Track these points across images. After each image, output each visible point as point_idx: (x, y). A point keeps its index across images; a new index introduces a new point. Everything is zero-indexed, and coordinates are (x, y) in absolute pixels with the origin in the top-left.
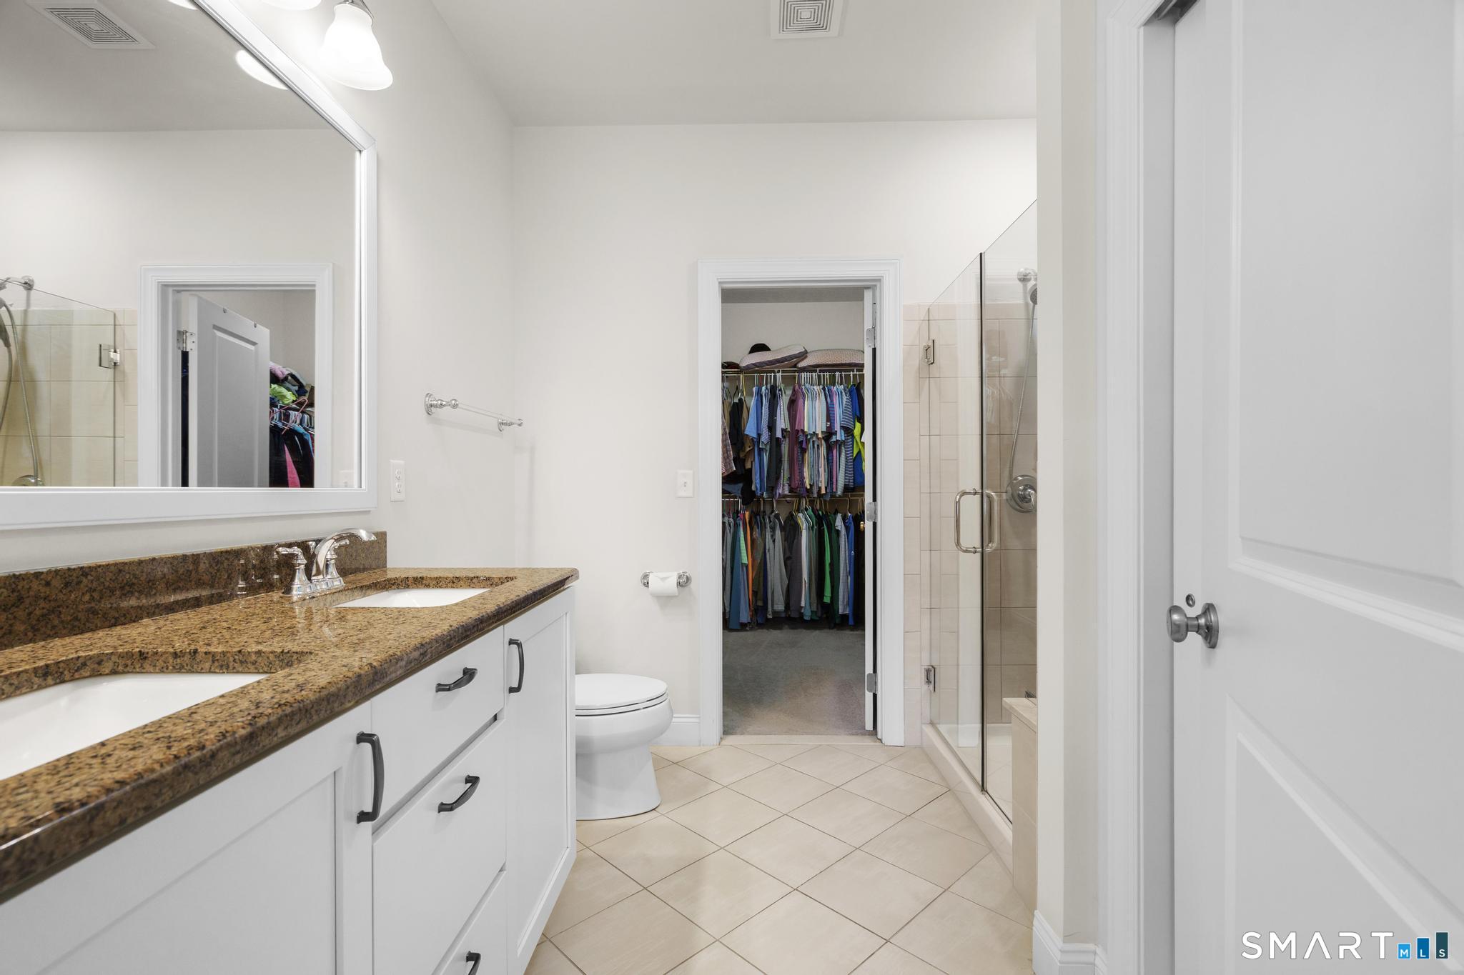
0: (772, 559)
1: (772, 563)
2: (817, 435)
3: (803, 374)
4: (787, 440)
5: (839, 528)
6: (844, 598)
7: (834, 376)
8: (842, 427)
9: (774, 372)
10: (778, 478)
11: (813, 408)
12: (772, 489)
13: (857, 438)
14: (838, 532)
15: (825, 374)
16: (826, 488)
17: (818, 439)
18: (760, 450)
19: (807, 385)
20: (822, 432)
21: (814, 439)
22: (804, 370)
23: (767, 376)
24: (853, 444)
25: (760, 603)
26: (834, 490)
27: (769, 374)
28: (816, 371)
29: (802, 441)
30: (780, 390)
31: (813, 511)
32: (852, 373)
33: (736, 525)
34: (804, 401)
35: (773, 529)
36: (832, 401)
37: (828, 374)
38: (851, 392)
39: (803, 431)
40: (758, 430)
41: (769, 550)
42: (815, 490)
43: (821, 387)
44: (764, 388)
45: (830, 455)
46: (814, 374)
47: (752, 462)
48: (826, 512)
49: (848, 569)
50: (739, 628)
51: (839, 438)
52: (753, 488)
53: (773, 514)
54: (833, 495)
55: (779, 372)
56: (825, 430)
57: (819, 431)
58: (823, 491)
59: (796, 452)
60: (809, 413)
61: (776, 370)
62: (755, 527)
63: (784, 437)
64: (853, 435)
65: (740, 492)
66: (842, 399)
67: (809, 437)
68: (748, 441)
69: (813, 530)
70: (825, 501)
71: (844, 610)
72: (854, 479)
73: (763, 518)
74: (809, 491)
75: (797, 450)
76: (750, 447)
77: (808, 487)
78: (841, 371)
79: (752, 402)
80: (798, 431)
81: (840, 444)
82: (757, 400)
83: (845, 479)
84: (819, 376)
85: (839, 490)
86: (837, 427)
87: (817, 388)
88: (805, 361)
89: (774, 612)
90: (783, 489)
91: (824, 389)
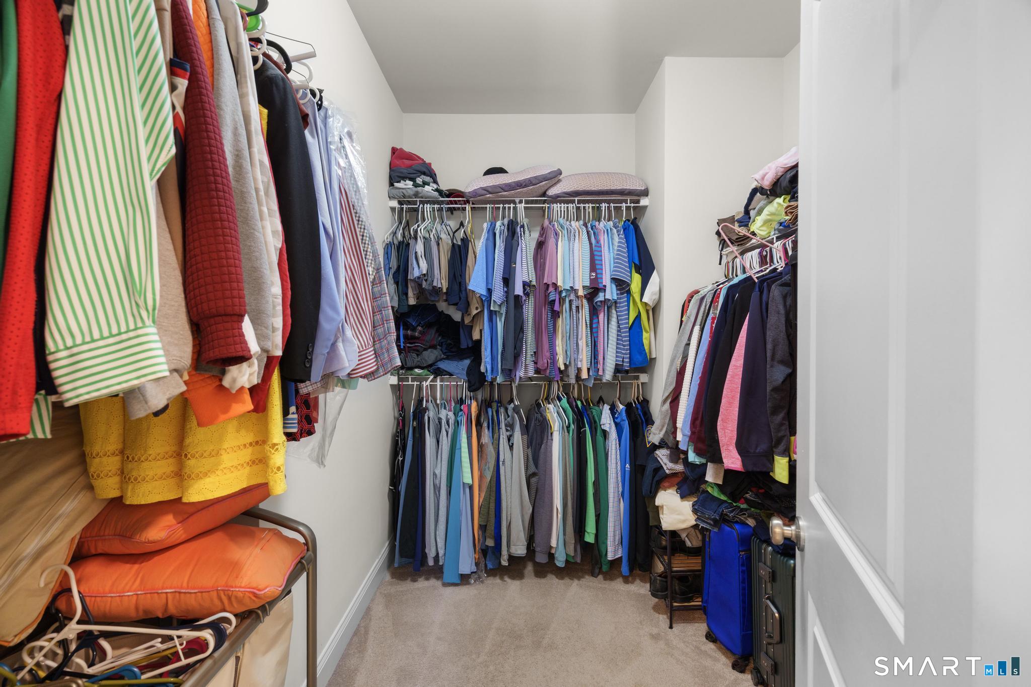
0: (508, 473)
1: (508, 482)
2: (576, 291)
3: (555, 205)
4: (532, 299)
5: (606, 428)
6: (614, 536)
7: (599, 208)
8: (615, 280)
9: (514, 202)
10: (517, 356)
11: (571, 251)
12: (509, 373)
13: (637, 296)
14: (605, 434)
15: (587, 205)
16: (589, 370)
17: (578, 297)
18: (492, 314)
19: (561, 220)
20: (584, 287)
21: (572, 297)
22: (556, 199)
23: (504, 208)
24: (628, 306)
25: (490, 543)
26: (601, 373)
27: (507, 206)
28: (573, 202)
29: (554, 301)
30: (523, 226)
31: (568, 402)
32: (624, 205)
33: (457, 423)
34: (557, 241)
35: (510, 426)
36: (598, 242)
37: (591, 205)
38: (625, 229)
39: (555, 285)
40: (487, 283)
41: (504, 461)
42: (572, 373)
43: (581, 222)
44: (498, 224)
45: (595, 321)
46: (570, 205)
47: (481, 331)
48: (587, 401)
49: (620, 489)
50: (459, 582)
51: (608, 296)
52: (483, 369)
53: (512, 405)
54: (598, 379)
55: (521, 202)
56: (588, 284)
57: (579, 286)
58: (584, 375)
59: (544, 316)
60: (564, 258)
61: (517, 200)
62: (485, 425)
63: (527, 294)
64: (629, 292)
65: (465, 373)
66: (612, 239)
67: (564, 294)
68: (475, 301)
69: (568, 432)
70: (585, 387)
71: (615, 552)
72: (630, 358)
73: (497, 412)
74: (563, 373)
75: (546, 314)
76: (477, 308)
77: (562, 368)
78: (609, 202)
79: (479, 245)
80: (547, 286)
81: (609, 305)
82: (487, 239)
83: (617, 357)
84: (578, 208)
85: (607, 372)
86: (606, 280)
87: (575, 224)
88: (558, 185)
89: (511, 558)
90: (526, 370)
91: (585, 225)
